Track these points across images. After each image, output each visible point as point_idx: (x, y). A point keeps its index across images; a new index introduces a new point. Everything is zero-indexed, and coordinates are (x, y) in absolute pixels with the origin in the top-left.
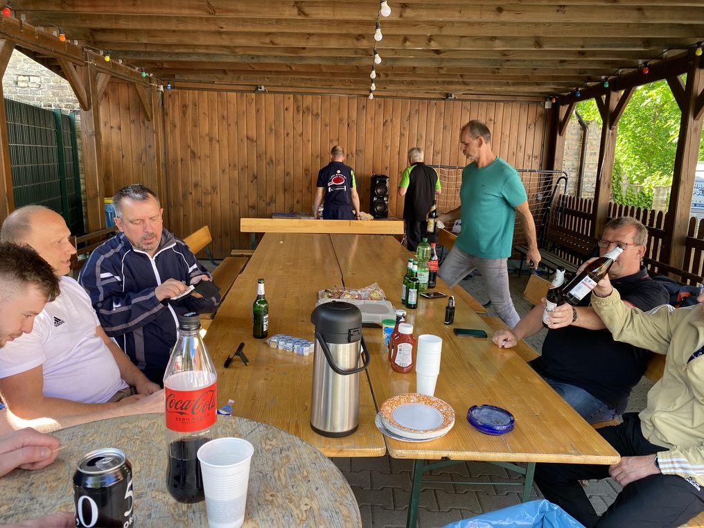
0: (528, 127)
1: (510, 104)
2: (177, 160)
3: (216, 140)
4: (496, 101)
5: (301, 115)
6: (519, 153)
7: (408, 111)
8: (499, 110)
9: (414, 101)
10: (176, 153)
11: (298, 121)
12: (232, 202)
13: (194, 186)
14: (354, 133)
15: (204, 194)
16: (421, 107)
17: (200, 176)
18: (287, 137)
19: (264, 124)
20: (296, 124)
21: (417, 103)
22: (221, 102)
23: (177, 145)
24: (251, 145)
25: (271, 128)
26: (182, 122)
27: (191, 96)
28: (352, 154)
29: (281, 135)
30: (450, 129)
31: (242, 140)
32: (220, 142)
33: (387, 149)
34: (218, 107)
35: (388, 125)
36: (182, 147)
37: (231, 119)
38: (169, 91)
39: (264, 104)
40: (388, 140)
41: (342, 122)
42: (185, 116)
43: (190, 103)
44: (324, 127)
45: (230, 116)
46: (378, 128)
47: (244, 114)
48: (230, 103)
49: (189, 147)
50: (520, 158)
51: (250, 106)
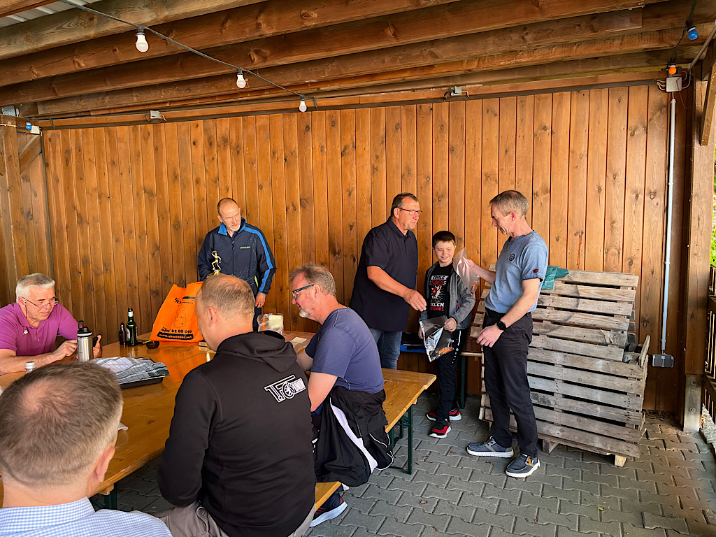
0: (629, 132)
1: (586, 92)
2: (62, 227)
3: (106, 196)
4: (552, 90)
5: (215, 150)
6: (612, 187)
7: (383, 126)
8: (560, 109)
9: (392, 109)
10: (60, 217)
11: (211, 159)
12: (130, 285)
13: (83, 262)
14: (294, 172)
15: (95, 274)
16: (404, 117)
17: (89, 247)
18: (196, 185)
19: (165, 167)
20: (208, 165)
21: (398, 111)
22: (110, 142)
23: (61, 207)
24: (150, 201)
25: (175, 173)
26: (65, 175)
27: (74, 138)
28: (293, 205)
29: (188, 182)
30: (462, 151)
31: (138, 194)
32: (111, 198)
33: (350, 195)
34: (106, 149)
35: (348, 153)
36: (67, 209)
37: (123, 165)
38: (49, 133)
39: (164, 139)
40: (352, 180)
41: (276, 155)
42: (67, 165)
43: (72, 146)
44: (249, 165)
45: (122, 160)
46: (333, 160)
47: (139, 156)
48: (121, 142)
49: (75, 208)
50: (615, 197)
51: (147, 143)
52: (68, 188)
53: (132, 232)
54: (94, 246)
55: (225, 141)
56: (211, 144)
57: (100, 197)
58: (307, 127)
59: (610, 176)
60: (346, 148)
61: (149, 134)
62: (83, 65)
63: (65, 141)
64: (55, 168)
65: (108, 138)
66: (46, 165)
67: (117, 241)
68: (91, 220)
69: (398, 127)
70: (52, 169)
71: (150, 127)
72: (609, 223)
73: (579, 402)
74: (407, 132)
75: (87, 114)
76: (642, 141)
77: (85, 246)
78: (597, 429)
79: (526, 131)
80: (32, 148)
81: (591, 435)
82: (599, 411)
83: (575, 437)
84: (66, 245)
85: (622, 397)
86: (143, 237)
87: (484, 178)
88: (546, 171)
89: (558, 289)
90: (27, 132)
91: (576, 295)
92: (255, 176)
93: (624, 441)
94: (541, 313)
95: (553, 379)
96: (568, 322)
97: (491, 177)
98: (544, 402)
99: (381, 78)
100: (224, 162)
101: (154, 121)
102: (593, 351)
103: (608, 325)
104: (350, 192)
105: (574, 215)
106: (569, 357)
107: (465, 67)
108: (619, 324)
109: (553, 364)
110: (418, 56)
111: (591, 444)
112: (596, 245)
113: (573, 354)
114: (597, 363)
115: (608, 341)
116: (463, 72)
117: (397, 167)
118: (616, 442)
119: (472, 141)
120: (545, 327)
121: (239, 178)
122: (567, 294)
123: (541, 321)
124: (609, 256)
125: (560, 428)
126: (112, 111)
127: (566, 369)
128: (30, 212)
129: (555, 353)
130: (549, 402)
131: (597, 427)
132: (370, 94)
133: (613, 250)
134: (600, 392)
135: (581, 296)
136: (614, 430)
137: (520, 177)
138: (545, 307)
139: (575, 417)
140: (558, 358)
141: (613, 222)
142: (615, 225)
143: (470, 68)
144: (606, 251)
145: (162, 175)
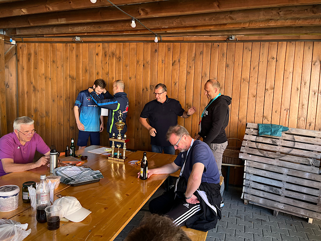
0: (313, 64)
1: (294, 43)
2: (24, 92)
3: (49, 78)
4: (278, 41)
5: (108, 58)
6: (304, 88)
7: (194, 52)
8: (281, 49)
9: (199, 44)
10: (24, 87)
11: (105, 63)
12: (59, 123)
13: (35, 111)
14: (148, 72)
15: (41, 117)
16: (205, 49)
17: (38, 104)
18: (97, 75)
19: (81, 66)
20: (104, 65)
21: (202, 45)
22: (53, 51)
23: (25, 82)
24: (72, 82)
25: (86, 69)
26: (27, 66)
27: (34, 48)
28: (146, 88)
29: (93, 74)
30: (232, 67)
31: (66, 78)
32: (51, 79)
33: (175, 84)
34: (50, 54)
35: (176, 64)
36: (27, 83)
37: (59, 63)
38: (21, 44)
39: (81, 51)
40: (176, 77)
41: (139, 63)
42: (29, 61)
43: (32, 52)
44: (125, 67)
45: (58, 61)
46: (168, 67)
47: (67, 59)
48: (58, 51)
49: (32, 83)
50: (304, 93)
51: (72, 53)
52: (29, 73)
53: (61, 97)
54: (41, 103)
55: (113, 54)
56: (106, 55)
57: (46, 78)
58: (156, 50)
59: (303, 83)
60: (175, 62)
61: (74, 48)
62: (51, 9)
63: (28, 49)
64: (22, 62)
65: (51, 49)
66: (18, 60)
67: (53, 101)
68: (40, 90)
69: (202, 53)
70: (21, 63)
71: (74, 45)
72: (301, 106)
73: (295, 193)
74: (206, 56)
75: (42, 36)
76: (318, 68)
77: (36, 102)
78: (302, 206)
79: (264, 59)
80: (11, 51)
81: (299, 209)
82: (304, 197)
83: (291, 209)
84: (26, 102)
85: (317, 191)
86: (67, 100)
87: (242, 80)
88: (272, 79)
89: (284, 136)
90: (10, 43)
91: (293, 140)
92: (128, 72)
93: (315, 212)
94: (276, 148)
95: (281, 181)
96: (290, 153)
97: (246, 80)
98: (276, 192)
99: (198, 28)
100: (112, 65)
101: (77, 42)
102: (303, 168)
103: (311, 156)
104: (176, 83)
105: (284, 100)
106: (291, 170)
107: (242, 26)
108: (316, 156)
109: (282, 174)
110: (223, 18)
111: (299, 213)
112: (294, 116)
113: (293, 169)
114: (306, 174)
115: (311, 164)
116: (240, 28)
117: (200, 73)
118: (311, 212)
119: (237, 63)
120: (278, 155)
121: (119, 73)
122: (289, 139)
123: (276, 152)
124: (300, 121)
125: (284, 204)
126: (56, 35)
127: (289, 176)
128: (7, 84)
129: (284, 168)
130: (279, 192)
131: (303, 205)
132: (189, 36)
133: (302, 118)
134: (306, 188)
135: (296, 141)
136: (311, 207)
137: (260, 81)
138: (277, 145)
139: (292, 200)
140: (285, 171)
141: (303, 105)
142: (304, 106)
143: (245, 26)
144: (299, 118)
145: (79, 69)
